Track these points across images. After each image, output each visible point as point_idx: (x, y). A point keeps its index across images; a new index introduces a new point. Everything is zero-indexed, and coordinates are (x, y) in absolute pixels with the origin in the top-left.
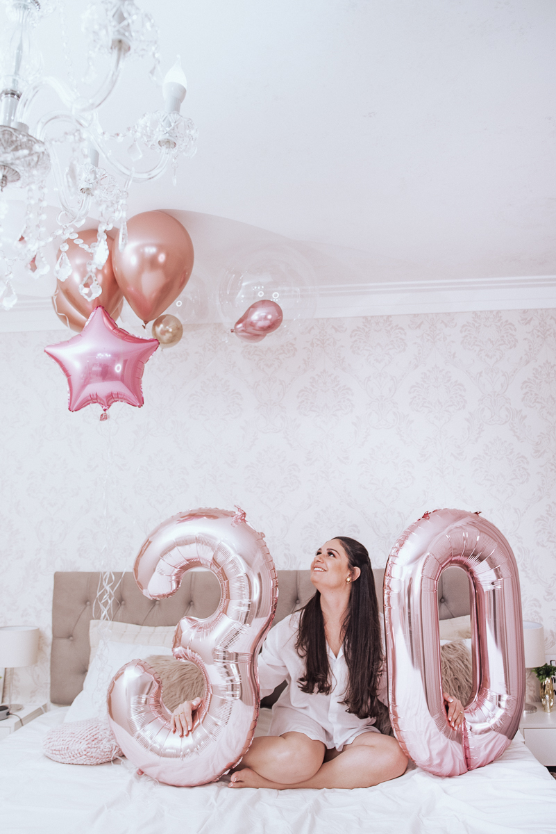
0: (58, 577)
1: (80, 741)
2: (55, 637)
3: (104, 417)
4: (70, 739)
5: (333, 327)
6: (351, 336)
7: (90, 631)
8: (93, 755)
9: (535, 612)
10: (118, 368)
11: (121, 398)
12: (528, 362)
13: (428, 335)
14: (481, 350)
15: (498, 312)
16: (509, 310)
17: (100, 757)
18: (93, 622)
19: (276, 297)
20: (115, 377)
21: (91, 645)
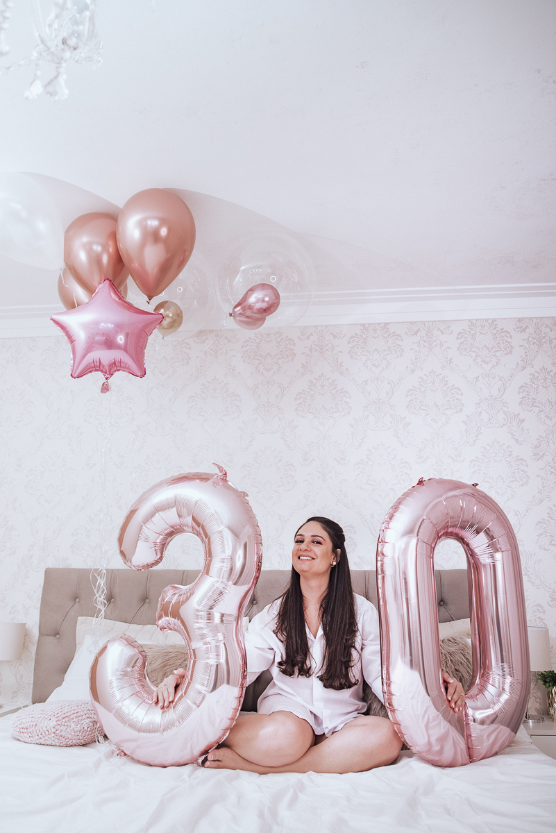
0: (48, 573)
1: (50, 717)
2: (41, 634)
3: (105, 388)
4: (39, 716)
5: (331, 333)
6: (349, 343)
7: (77, 628)
8: (63, 733)
9: (539, 618)
10: (121, 339)
11: (123, 367)
12: (524, 368)
13: (425, 341)
14: (477, 356)
15: (494, 320)
16: (504, 319)
17: (70, 737)
18: (80, 619)
19: (273, 281)
20: (118, 347)
21: (77, 642)
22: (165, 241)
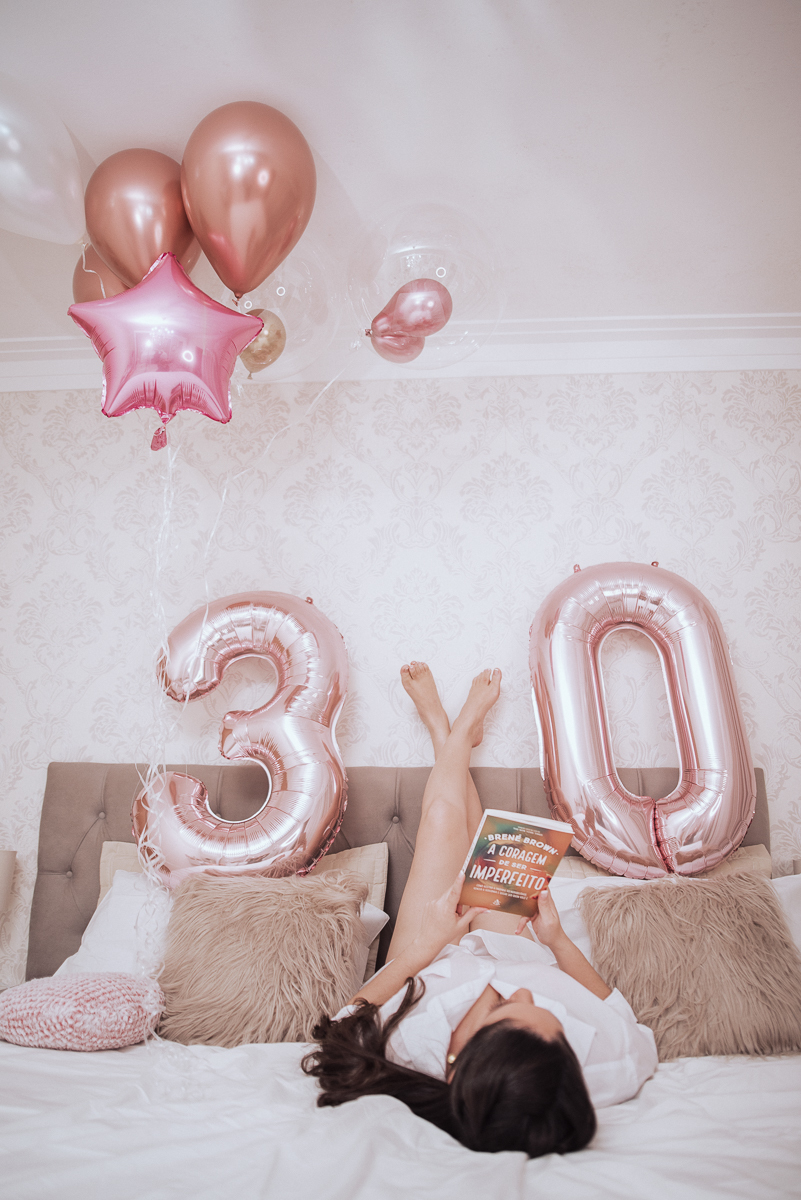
0: (53, 770)
2: (41, 870)
3: (159, 441)
4: (44, 998)
6: (548, 404)
7: (102, 859)
10: (188, 356)
11: (194, 405)
14: (755, 428)
18: (107, 845)
19: (441, 274)
20: (184, 367)
21: (101, 883)
22: (266, 194)
